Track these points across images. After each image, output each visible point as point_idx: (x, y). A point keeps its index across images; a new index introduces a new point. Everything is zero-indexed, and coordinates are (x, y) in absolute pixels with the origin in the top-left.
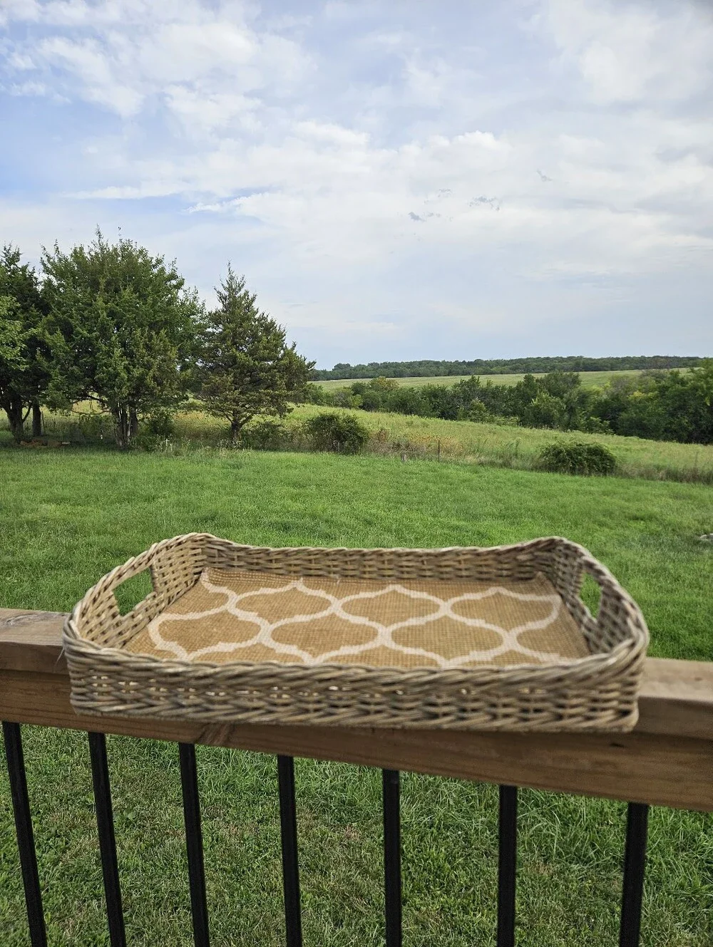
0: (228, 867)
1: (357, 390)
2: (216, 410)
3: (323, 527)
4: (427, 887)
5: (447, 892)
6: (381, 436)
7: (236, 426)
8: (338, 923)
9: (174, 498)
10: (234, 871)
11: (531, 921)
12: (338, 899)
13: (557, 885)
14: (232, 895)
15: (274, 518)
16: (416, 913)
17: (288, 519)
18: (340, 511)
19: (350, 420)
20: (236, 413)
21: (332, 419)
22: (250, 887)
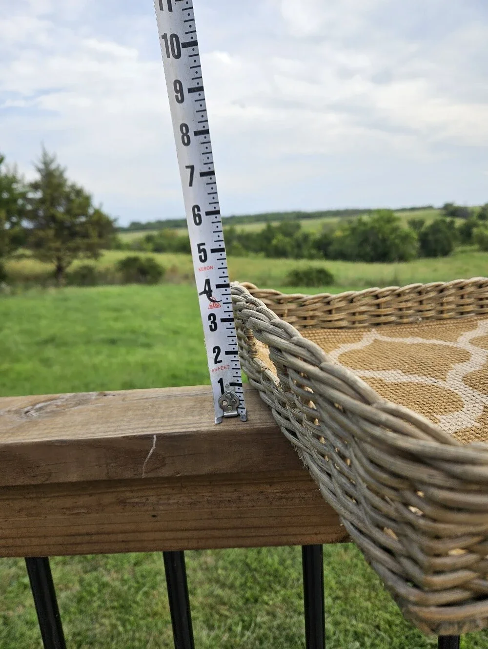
0: (116, 604)
1: (149, 239)
2: (44, 258)
3: (143, 340)
4: (270, 586)
5: (285, 586)
6: (174, 270)
7: (60, 269)
8: (211, 628)
9: (17, 328)
10: (122, 607)
11: (346, 594)
12: (208, 610)
13: (356, 565)
14: (124, 626)
15: (103, 336)
16: (266, 607)
17: (114, 336)
18: (154, 326)
19: (150, 260)
20: (59, 259)
21: (135, 260)
22: (137, 615)
